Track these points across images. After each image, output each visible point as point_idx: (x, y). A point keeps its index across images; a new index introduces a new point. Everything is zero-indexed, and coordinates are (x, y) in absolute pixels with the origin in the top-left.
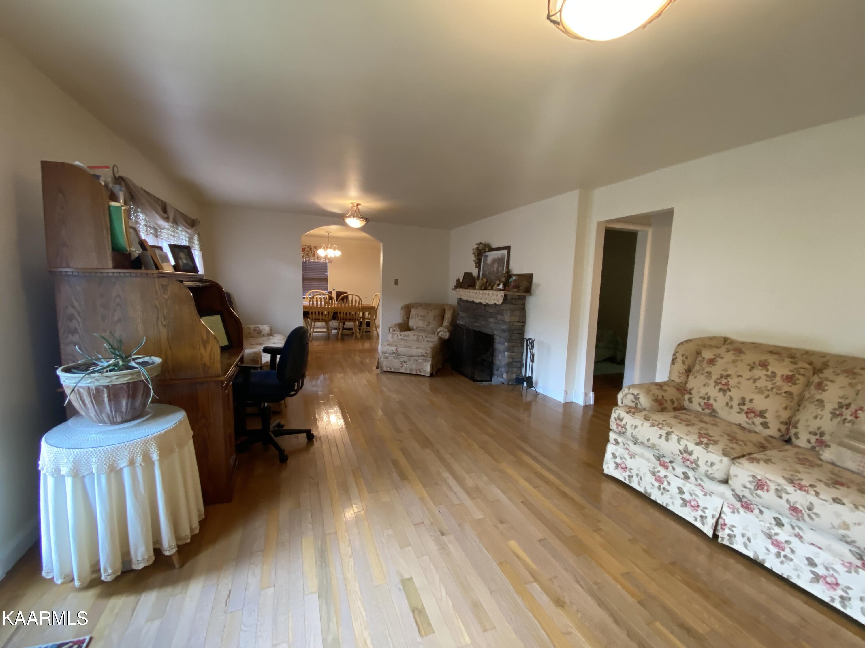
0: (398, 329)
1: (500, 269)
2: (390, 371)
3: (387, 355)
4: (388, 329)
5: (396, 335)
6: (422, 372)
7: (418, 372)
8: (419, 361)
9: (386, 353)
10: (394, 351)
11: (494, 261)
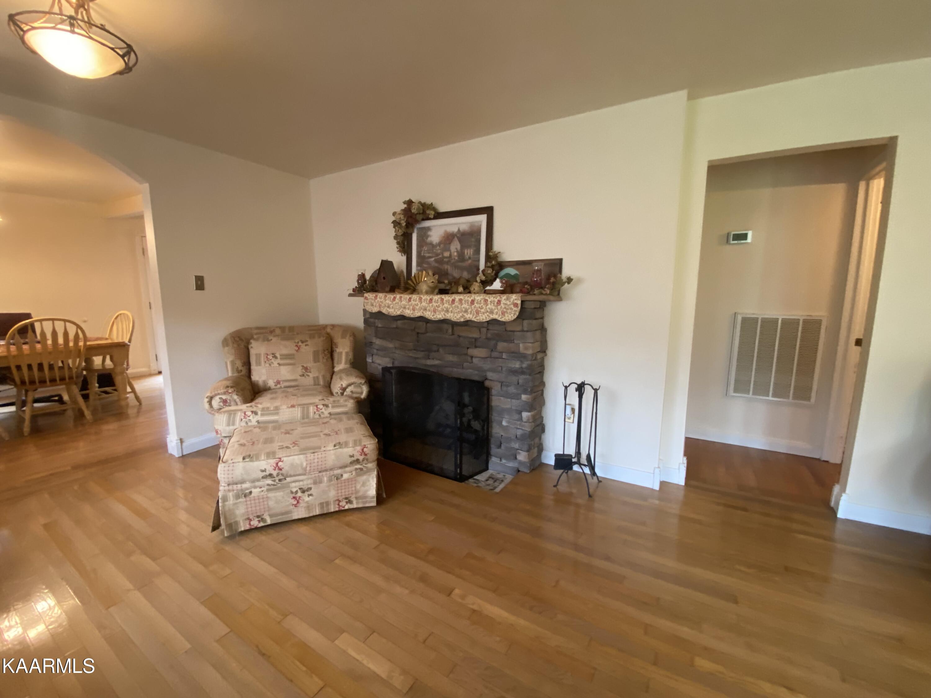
0: (235, 397)
1: (469, 252)
2: (262, 524)
3: (246, 485)
4: (206, 400)
5: (239, 415)
6: (355, 502)
7: (343, 503)
8: (345, 476)
9: (243, 482)
10: (270, 470)
11: (449, 238)
